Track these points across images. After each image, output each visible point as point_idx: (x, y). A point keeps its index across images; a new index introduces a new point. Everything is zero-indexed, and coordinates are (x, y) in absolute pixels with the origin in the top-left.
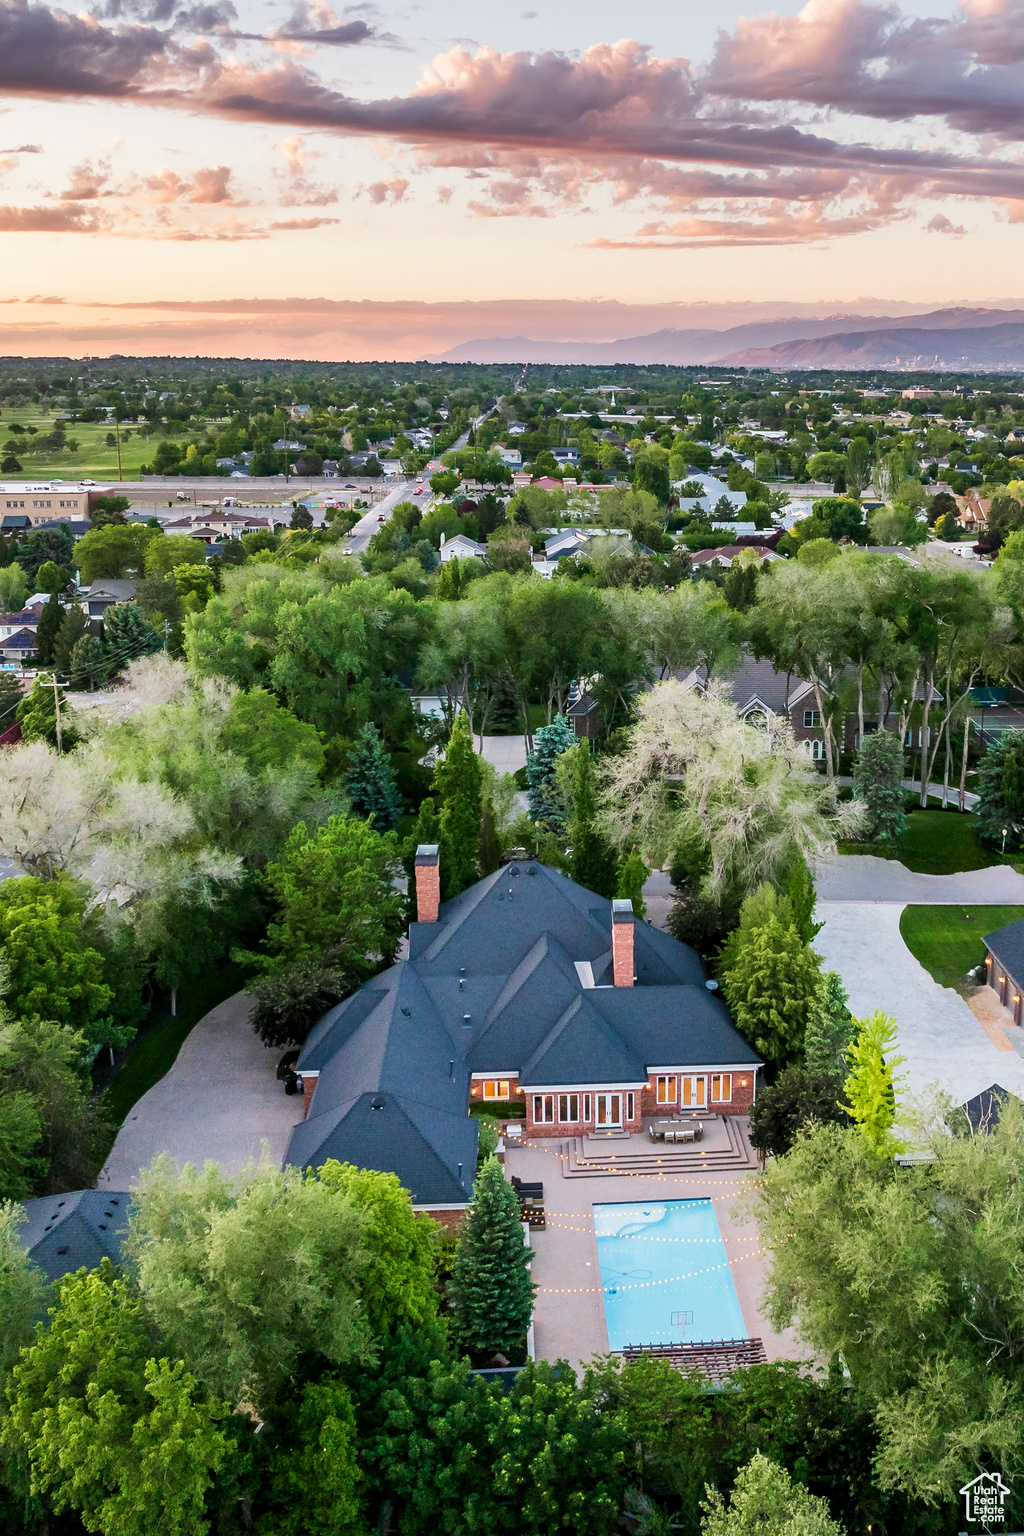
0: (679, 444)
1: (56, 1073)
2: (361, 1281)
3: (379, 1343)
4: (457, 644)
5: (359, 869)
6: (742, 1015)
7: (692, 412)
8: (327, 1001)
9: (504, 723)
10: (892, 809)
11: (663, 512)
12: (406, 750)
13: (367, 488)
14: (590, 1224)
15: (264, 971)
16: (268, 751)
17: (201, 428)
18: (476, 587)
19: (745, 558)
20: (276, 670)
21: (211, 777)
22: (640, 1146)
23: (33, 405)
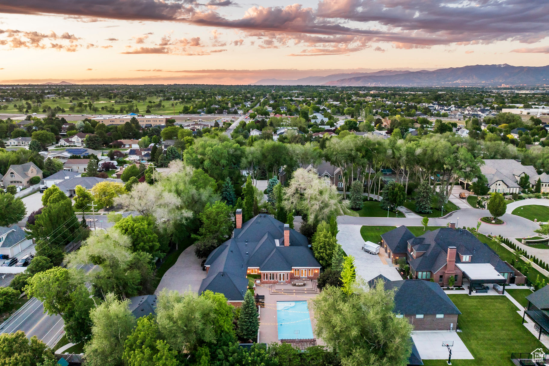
0: (312, 106)
1: (144, 265)
2: (213, 321)
3: (216, 337)
4: (250, 158)
5: (222, 215)
6: (316, 254)
7: (316, 97)
8: (213, 248)
9: (263, 177)
10: (359, 200)
11: (307, 123)
12: (238, 184)
13: (234, 117)
14: (276, 307)
15: (198, 240)
16: (201, 185)
17: (194, 102)
18: (256, 143)
19: (327, 135)
20: (205, 164)
21: (187, 191)
22: (290, 287)
23: (155, 96)
